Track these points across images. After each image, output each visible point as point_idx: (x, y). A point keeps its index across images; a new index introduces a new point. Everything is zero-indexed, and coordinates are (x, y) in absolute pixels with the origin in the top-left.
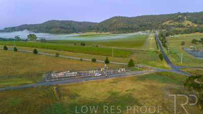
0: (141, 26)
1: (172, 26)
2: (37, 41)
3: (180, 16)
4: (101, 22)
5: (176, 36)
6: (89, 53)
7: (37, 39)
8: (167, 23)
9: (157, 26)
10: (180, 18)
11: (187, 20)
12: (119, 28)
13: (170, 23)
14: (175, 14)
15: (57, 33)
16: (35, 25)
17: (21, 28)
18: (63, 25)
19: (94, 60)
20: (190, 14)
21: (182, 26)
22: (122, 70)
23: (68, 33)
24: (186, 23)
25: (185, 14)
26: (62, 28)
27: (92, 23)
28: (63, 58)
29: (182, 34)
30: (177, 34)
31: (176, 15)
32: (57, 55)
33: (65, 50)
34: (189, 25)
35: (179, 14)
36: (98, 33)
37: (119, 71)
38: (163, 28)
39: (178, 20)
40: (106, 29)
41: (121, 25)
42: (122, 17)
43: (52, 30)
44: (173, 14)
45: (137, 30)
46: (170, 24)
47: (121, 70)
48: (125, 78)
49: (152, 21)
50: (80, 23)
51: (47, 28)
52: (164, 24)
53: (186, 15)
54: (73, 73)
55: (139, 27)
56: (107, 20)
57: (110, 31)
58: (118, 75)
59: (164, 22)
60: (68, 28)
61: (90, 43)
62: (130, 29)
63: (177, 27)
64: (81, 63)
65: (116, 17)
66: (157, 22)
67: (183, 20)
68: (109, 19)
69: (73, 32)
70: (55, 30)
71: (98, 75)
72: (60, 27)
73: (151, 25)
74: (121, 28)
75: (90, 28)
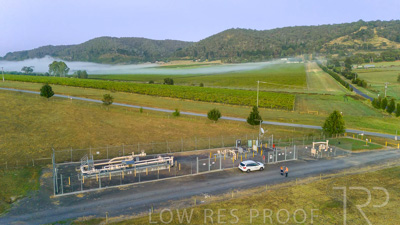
0: (284, 48)
1: (349, 47)
2: (69, 76)
3: (365, 28)
4: (202, 41)
5: (366, 66)
6: (193, 98)
7: (69, 73)
8: (339, 41)
9: (318, 47)
10: (363, 33)
11: (379, 35)
12: (240, 51)
13: (344, 41)
14: (354, 23)
15: (113, 61)
16: (69, 46)
17: (40, 53)
18: (125, 47)
19: (214, 116)
20: (384, 24)
21: (370, 48)
23: (134, 61)
24: (378, 41)
25: (373, 24)
26: (123, 52)
27: (183, 43)
28: (124, 109)
29: (376, 61)
30: (367, 62)
31: (355, 27)
32: (108, 100)
33: (129, 91)
34: (384, 44)
35: (362, 23)
36: (197, 62)
38: (330, 50)
39: (361, 35)
40: (212, 53)
41: (243, 46)
42: (244, 30)
43: (102, 57)
44: (348, 25)
45: (276, 55)
46: (345, 44)
49: (306, 38)
50: (159, 43)
51: (92, 52)
52: (332, 43)
53: (375, 26)
54: (161, 159)
55: (280, 49)
56: (214, 36)
57: (221, 57)
59: (331, 39)
60: (134, 53)
61: (183, 79)
62: (264, 53)
63: (360, 48)
64: (177, 122)
65: (232, 31)
66: (315, 39)
67: (371, 36)
68: (219, 35)
69: (145, 61)
70: (108, 56)
71: (252, 168)
72: (118, 51)
73: (304, 45)
74: (243, 52)
75: (180, 51)
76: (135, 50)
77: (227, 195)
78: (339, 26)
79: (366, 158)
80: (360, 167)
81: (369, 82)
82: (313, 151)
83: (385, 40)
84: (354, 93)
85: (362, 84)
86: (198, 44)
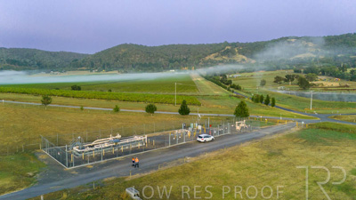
0: (171, 61)
3: (229, 48)
4: (98, 54)
8: (212, 57)
9: (197, 61)
10: (228, 51)
11: (239, 53)
12: (134, 63)
13: (216, 57)
20: (242, 45)
24: (239, 57)
25: (234, 45)
26: (13, 62)
31: (222, 46)
34: (243, 60)
35: (227, 44)
36: (94, 72)
39: (227, 53)
40: (108, 65)
41: (137, 59)
45: (166, 68)
46: (216, 59)
49: (187, 54)
52: (207, 58)
53: (236, 46)
55: (167, 62)
56: (109, 50)
57: (117, 68)
59: (206, 56)
60: (26, 64)
62: (155, 65)
65: (126, 46)
66: (194, 55)
67: (234, 53)
68: (113, 48)
71: (208, 139)
72: (8, 61)
73: (186, 60)
74: (137, 64)
75: (77, 63)
76: (28, 60)
77: (202, 156)
78: (211, 45)
79: (271, 130)
80: (271, 135)
81: (242, 86)
82: (238, 128)
83: (244, 57)
84: (235, 94)
85: (238, 88)
86: (95, 56)
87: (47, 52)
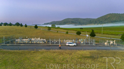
18: (73, 21)
19: (78, 33)
22: (111, 43)
37: (106, 44)
41: (114, 19)
47: (109, 42)
48: (115, 53)
58: (103, 48)
75: (91, 21)
76: (76, 22)
86: (97, 19)
87: (82, 19)
